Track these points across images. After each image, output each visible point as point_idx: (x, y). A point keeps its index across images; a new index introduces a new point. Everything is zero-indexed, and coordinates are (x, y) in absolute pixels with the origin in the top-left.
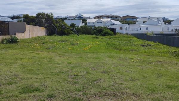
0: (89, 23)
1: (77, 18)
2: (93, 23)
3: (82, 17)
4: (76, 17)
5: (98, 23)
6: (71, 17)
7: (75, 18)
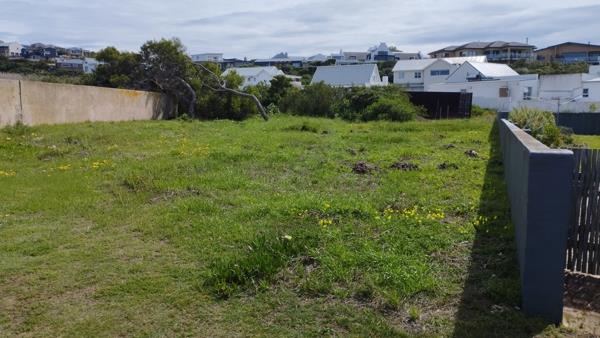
0: (402, 74)
1: (372, 60)
2: (418, 75)
3: (390, 53)
4: (369, 56)
5: (433, 73)
6: (352, 56)
7: (365, 58)
